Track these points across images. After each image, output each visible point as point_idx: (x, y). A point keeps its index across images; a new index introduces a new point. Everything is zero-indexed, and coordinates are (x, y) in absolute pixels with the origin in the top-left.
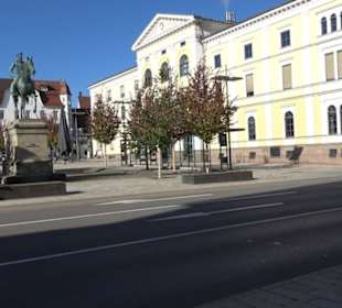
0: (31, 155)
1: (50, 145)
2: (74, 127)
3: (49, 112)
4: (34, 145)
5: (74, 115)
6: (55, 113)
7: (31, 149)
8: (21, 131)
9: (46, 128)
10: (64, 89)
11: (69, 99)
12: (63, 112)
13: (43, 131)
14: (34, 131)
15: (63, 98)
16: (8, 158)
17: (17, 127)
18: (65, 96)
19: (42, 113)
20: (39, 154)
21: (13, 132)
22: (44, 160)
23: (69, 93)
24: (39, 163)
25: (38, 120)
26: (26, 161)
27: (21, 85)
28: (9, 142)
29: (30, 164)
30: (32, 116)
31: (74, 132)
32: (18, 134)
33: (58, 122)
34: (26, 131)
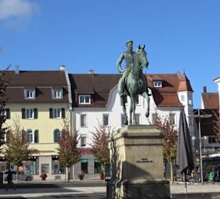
0: (142, 173)
1: (165, 161)
2: (196, 135)
3: (164, 115)
4: (145, 161)
5: (197, 120)
6: (172, 116)
7: (142, 166)
8: (130, 142)
9: (161, 137)
10: (183, 84)
11: (190, 97)
12: (182, 115)
13: (158, 141)
14: (146, 141)
15: (183, 96)
17: (125, 136)
18: (185, 94)
19: (155, 116)
20: (150, 171)
21: (121, 142)
22: (159, 180)
23: (189, 89)
24: (152, 185)
25: (150, 126)
26: (136, 181)
27: (131, 81)
28: (115, 156)
29: (140, 184)
30: (143, 121)
31: (197, 141)
32: (126, 145)
33: (176, 127)
34: (136, 141)
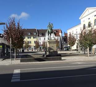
0: (52, 49)
1: (57, 47)
2: (63, 42)
3: (56, 38)
4: (53, 47)
5: (63, 38)
6: (58, 38)
7: (52, 48)
8: (50, 43)
9: (56, 42)
10: (60, 31)
11: (62, 34)
12: (60, 38)
13: (55, 43)
14: (53, 43)
15: (60, 34)
16: (46, 50)
17: (49, 42)
18: (61, 33)
19: (55, 38)
20: (54, 49)
21: (48, 43)
22: (55, 51)
23: (62, 32)
24: (54, 51)
25: (54, 40)
26: (51, 51)
28: (47, 46)
29: (52, 52)
33: (59, 40)
34: (51, 43)
